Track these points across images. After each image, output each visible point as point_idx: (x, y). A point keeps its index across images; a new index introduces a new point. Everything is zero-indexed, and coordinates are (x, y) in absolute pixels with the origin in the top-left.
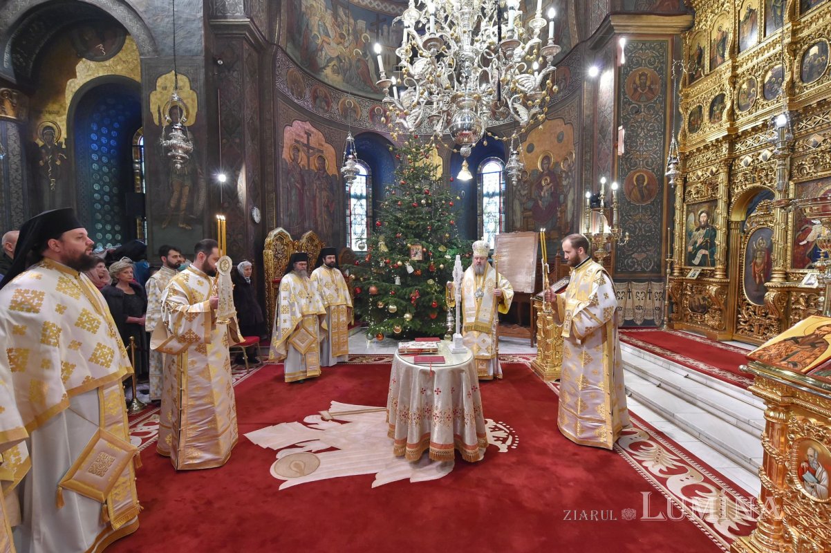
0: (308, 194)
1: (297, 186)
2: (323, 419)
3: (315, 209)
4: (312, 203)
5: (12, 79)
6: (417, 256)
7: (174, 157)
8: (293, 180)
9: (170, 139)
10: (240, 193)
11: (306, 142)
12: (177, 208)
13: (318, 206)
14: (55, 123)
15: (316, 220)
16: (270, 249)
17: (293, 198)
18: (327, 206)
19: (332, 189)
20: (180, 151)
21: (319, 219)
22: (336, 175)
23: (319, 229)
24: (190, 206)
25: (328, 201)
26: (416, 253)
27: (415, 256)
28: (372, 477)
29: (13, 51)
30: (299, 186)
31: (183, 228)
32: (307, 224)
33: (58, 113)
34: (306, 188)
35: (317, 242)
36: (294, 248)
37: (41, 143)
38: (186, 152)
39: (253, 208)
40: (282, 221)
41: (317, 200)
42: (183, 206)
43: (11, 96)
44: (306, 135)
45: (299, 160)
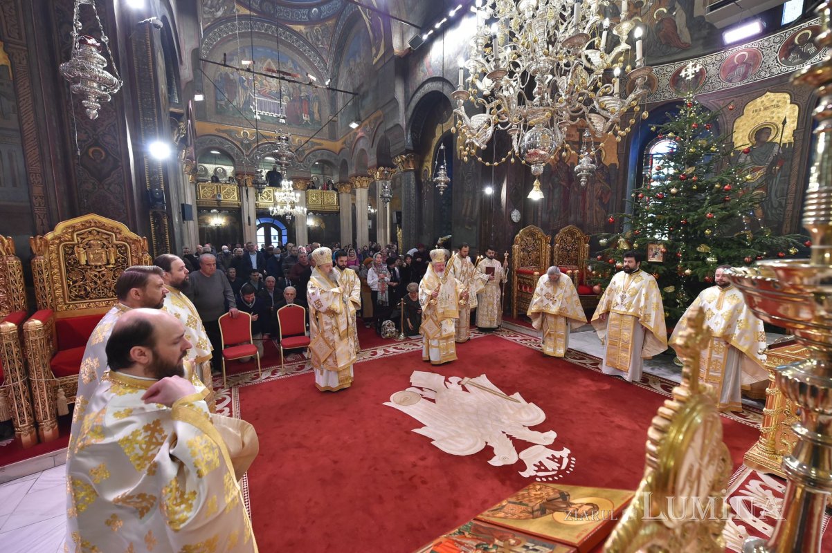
0: (576, 189)
1: (561, 185)
2: (459, 383)
3: (585, 202)
4: (580, 197)
5: (411, 148)
6: (656, 256)
7: (439, 187)
8: (556, 179)
9: (438, 176)
10: (502, 200)
11: (577, 139)
12: (465, 215)
13: (588, 199)
14: (427, 167)
15: (585, 214)
16: (517, 244)
17: (556, 196)
18: (600, 198)
19: (608, 180)
20: (442, 183)
21: (588, 212)
22: (616, 164)
23: (588, 221)
24: (472, 212)
25: (602, 192)
26: (656, 254)
27: (653, 256)
28: (421, 425)
29: (412, 132)
30: (564, 183)
31: (467, 229)
32: (572, 218)
33: (428, 161)
34: (573, 183)
35: (579, 234)
36: (546, 243)
37: (423, 180)
38: (446, 183)
39: (513, 210)
40: (539, 219)
41: (588, 193)
42: (468, 213)
43: (411, 157)
44: (578, 133)
45: (566, 160)
